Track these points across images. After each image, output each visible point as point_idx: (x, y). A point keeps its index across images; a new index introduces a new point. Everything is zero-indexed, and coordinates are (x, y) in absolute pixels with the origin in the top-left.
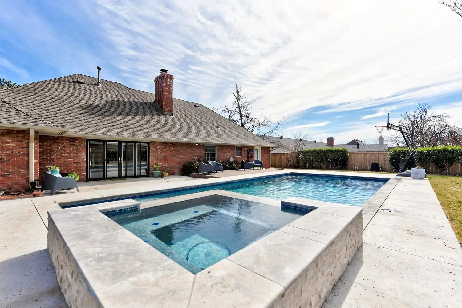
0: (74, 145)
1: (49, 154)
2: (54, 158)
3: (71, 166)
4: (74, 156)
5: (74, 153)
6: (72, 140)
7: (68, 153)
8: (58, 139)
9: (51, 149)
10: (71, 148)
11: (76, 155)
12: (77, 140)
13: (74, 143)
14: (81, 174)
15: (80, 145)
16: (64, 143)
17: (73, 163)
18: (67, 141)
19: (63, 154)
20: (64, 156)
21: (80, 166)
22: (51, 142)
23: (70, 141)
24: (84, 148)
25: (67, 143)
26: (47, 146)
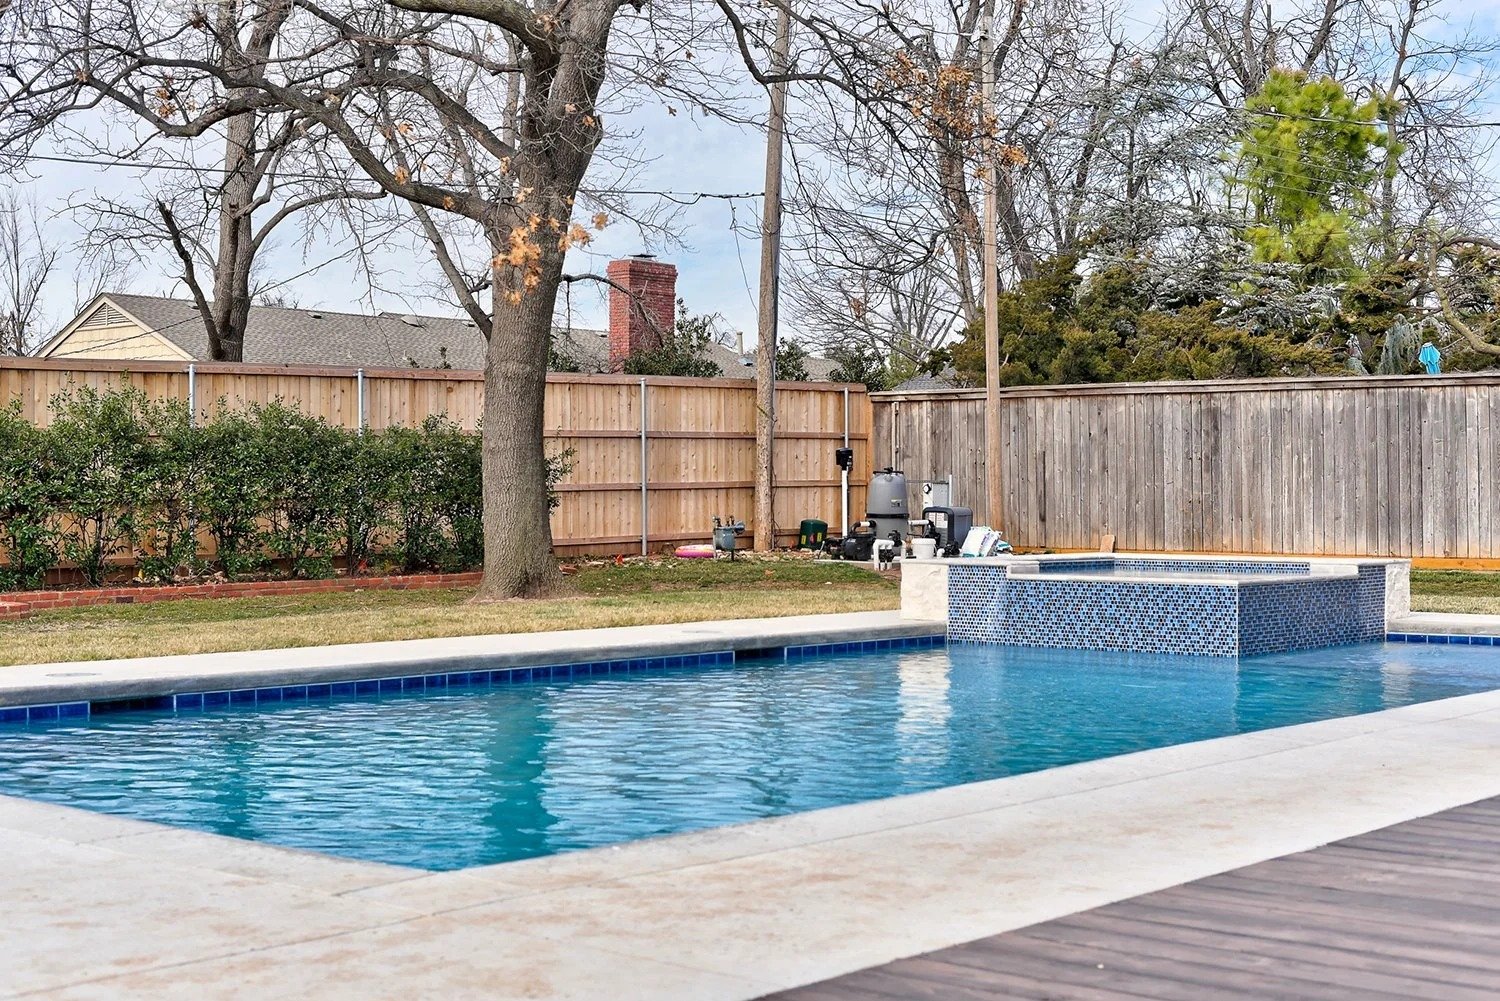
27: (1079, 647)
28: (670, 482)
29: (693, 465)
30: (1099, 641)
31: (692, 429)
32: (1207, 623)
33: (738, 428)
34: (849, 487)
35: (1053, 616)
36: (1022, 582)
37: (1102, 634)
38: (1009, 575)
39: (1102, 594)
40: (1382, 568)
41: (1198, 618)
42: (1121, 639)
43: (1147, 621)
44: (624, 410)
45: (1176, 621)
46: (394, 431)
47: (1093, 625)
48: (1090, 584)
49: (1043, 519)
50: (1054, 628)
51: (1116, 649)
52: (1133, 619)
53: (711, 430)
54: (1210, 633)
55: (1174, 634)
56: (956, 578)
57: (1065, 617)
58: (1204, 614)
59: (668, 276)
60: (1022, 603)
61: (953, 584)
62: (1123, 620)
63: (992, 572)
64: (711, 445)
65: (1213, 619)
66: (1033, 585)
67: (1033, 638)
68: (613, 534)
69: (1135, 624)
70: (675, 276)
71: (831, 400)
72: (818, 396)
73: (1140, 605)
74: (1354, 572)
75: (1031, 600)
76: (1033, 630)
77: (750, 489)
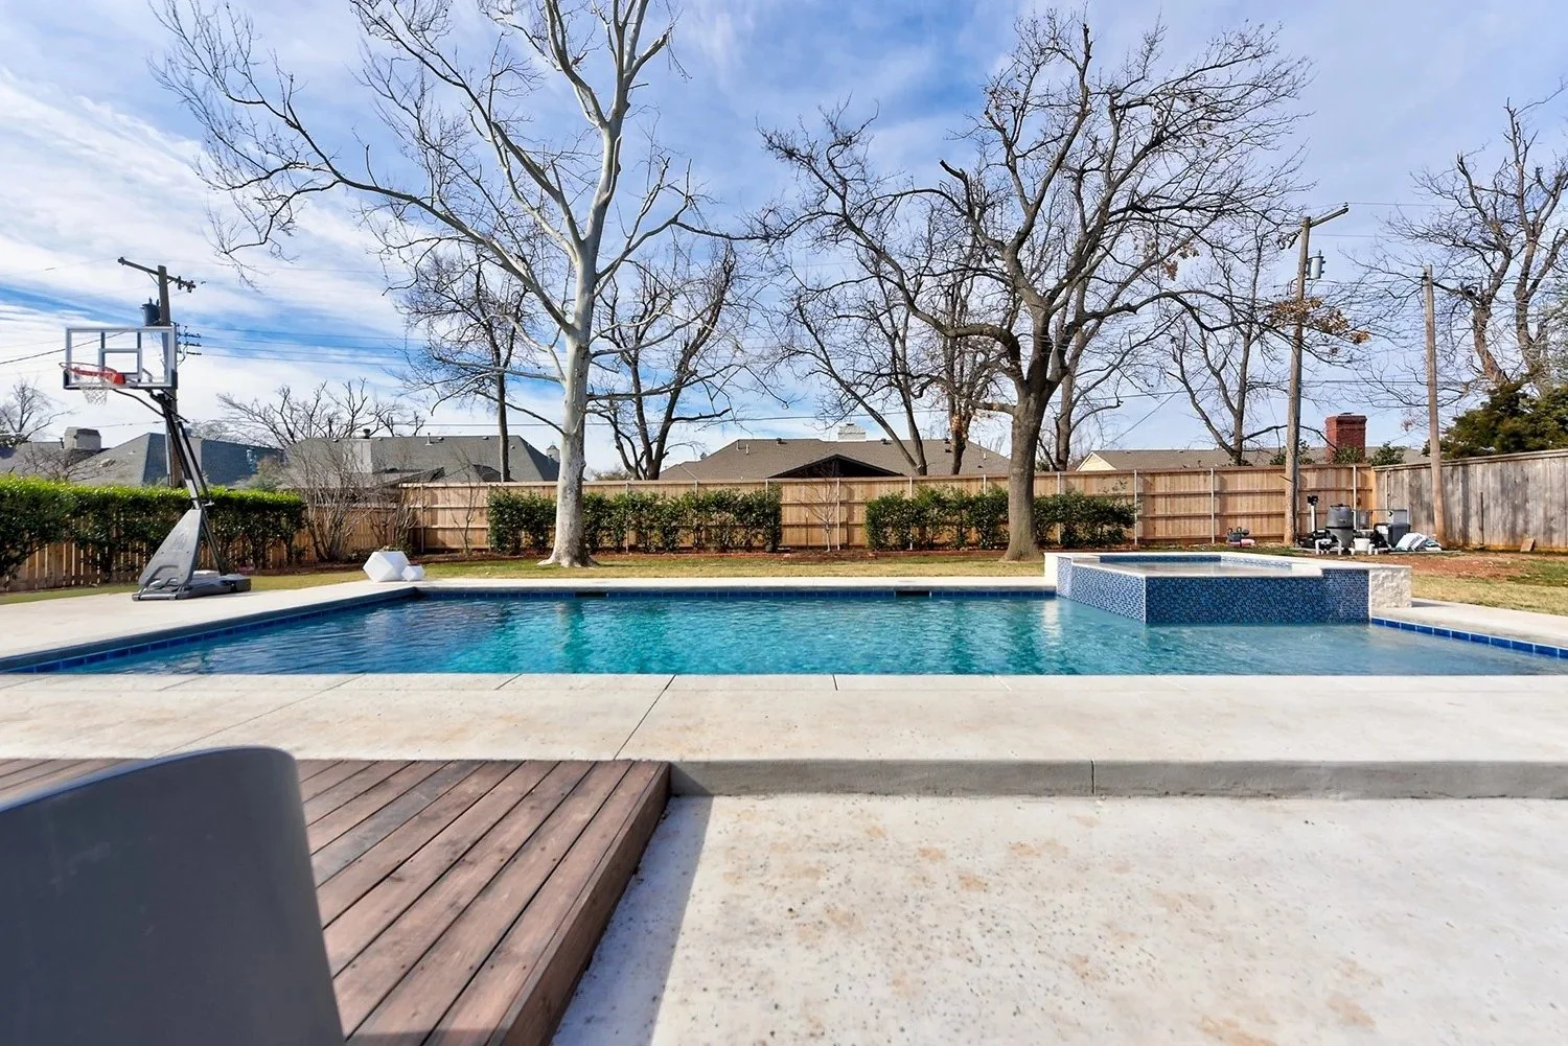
28: (1230, 511)
29: (1242, 505)
31: (1245, 489)
32: (1134, 598)
33: (1275, 487)
34: (1315, 514)
37: (1099, 599)
40: (1366, 572)
41: (1131, 595)
42: (1105, 603)
44: (1202, 482)
46: (1054, 496)
47: (1097, 594)
48: (1095, 571)
49: (1482, 529)
53: (1258, 489)
54: (1135, 605)
55: (1122, 603)
58: (1133, 593)
59: (1362, 421)
60: (1076, 578)
61: (1058, 566)
64: (1258, 498)
68: (1194, 534)
69: (1109, 595)
70: (1366, 420)
71: (1344, 473)
72: (1334, 471)
74: (1319, 573)
77: (1282, 515)
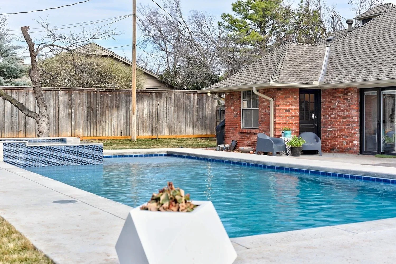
0: (347, 99)
1: (330, 113)
2: (333, 118)
3: (344, 130)
4: (347, 116)
5: (347, 111)
6: (346, 91)
7: (343, 111)
8: (335, 93)
9: (331, 107)
10: (345, 104)
11: (349, 113)
12: (349, 92)
13: (347, 97)
14: (352, 142)
15: (351, 99)
16: (339, 96)
17: (347, 125)
18: (342, 95)
19: (339, 113)
20: (339, 116)
21: (352, 130)
22: (331, 97)
23: (344, 94)
24: (355, 104)
25: (342, 97)
26: (329, 102)
27: (53, 165)
30: (60, 163)
32: (94, 155)
35: (43, 157)
36: (32, 147)
37: (61, 161)
38: (27, 145)
39: (61, 149)
41: (92, 154)
42: (67, 162)
43: (75, 156)
45: (84, 156)
47: (57, 159)
48: (56, 147)
50: (44, 160)
51: (65, 165)
52: (71, 156)
54: (95, 158)
55: (84, 159)
56: (6, 147)
57: (48, 157)
58: (93, 153)
60: (32, 154)
61: (5, 149)
62: (68, 156)
63: (20, 145)
65: (96, 154)
66: (36, 148)
67: (36, 164)
69: (72, 157)
73: (73, 151)
75: (35, 152)
76: (36, 162)
